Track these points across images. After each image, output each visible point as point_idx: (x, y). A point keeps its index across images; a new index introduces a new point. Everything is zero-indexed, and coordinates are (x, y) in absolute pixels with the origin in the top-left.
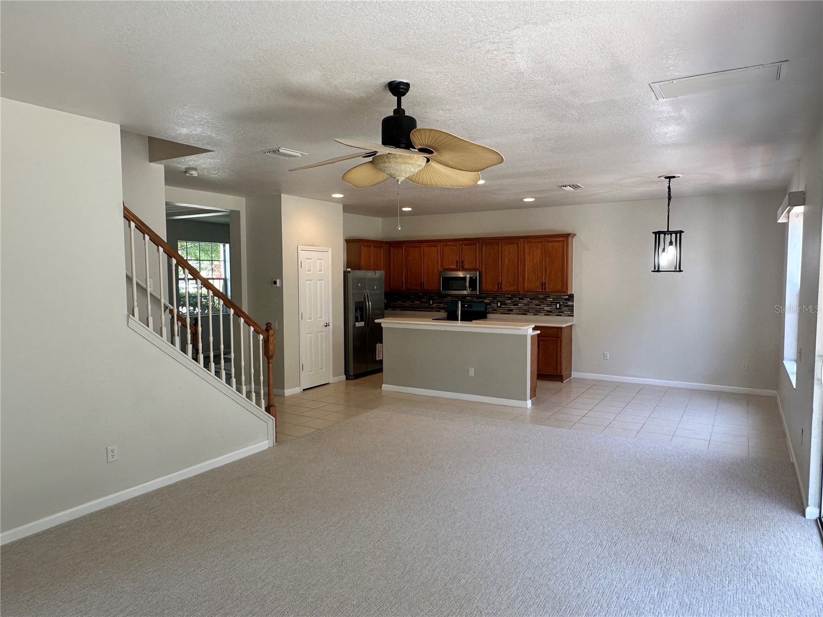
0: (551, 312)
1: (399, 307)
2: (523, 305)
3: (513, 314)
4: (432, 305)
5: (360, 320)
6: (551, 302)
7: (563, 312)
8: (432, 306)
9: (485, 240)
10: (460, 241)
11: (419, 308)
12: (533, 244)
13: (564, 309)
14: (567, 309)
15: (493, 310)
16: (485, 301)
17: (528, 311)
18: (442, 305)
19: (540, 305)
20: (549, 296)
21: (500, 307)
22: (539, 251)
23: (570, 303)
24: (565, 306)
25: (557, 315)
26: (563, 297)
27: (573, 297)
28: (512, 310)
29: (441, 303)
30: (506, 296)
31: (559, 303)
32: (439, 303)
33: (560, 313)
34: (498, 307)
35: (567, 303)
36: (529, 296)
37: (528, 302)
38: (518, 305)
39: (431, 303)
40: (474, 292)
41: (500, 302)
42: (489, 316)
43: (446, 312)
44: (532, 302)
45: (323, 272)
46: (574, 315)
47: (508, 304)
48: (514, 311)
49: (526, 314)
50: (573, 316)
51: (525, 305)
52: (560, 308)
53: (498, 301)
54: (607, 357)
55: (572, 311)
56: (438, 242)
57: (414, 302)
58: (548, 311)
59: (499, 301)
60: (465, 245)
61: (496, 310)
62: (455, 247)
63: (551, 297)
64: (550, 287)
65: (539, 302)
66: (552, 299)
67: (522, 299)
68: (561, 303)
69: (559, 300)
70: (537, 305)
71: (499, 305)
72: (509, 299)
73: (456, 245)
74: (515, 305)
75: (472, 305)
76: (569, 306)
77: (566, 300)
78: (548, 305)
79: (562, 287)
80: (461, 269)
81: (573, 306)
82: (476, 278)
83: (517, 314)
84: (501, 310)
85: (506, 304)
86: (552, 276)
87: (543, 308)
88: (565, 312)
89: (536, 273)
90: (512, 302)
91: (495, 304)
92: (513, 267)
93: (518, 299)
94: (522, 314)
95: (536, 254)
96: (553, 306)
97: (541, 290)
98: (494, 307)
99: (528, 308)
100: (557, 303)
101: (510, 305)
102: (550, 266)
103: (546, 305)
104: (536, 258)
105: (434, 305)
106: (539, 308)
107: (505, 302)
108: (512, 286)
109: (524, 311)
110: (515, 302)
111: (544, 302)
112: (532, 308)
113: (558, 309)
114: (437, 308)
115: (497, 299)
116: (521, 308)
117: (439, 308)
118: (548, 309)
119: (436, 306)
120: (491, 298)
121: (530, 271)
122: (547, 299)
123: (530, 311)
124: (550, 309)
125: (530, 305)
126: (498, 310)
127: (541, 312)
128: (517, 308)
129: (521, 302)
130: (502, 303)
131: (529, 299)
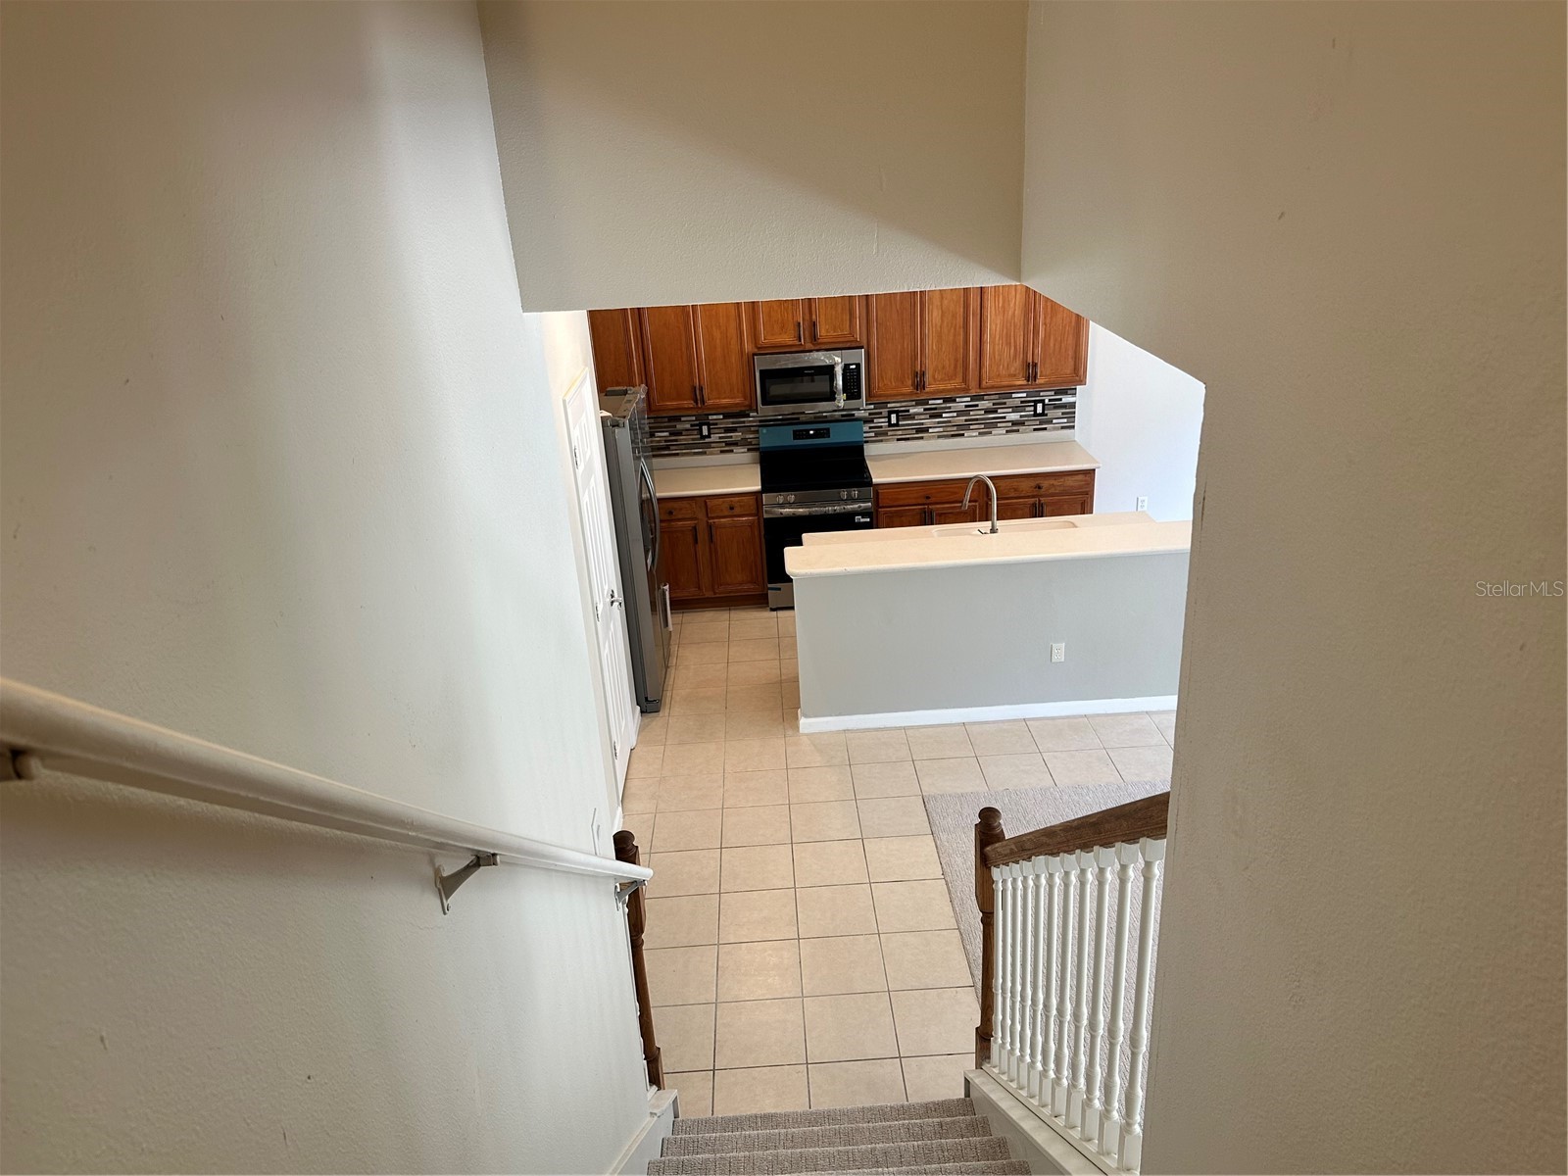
0: (1022, 423)
2: (955, 414)
3: (930, 438)
4: (709, 436)
6: (1022, 402)
7: (1050, 422)
8: (707, 440)
11: (667, 448)
13: (1051, 413)
14: (1059, 412)
15: (876, 435)
16: (857, 415)
17: (966, 427)
18: (737, 436)
19: (995, 412)
21: (897, 425)
23: (1066, 399)
24: (1056, 407)
25: (1035, 430)
26: (1051, 386)
28: (926, 430)
29: (734, 430)
31: (1043, 401)
32: (728, 430)
33: (1042, 422)
34: (891, 425)
35: (1061, 400)
36: (970, 391)
37: (966, 406)
38: (941, 416)
39: (705, 432)
40: (853, 403)
41: (897, 412)
42: (871, 448)
43: (749, 450)
44: (977, 405)
46: (1076, 424)
47: (916, 417)
48: (930, 430)
49: (962, 435)
50: (1073, 427)
51: (960, 413)
52: (1043, 414)
53: (890, 413)
55: (1071, 417)
58: (1014, 423)
59: (894, 412)
61: (885, 434)
64: (1044, 373)
65: (994, 404)
66: (1025, 395)
67: (953, 400)
68: (1047, 401)
69: (1041, 394)
71: (894, 420)
72: (919, 403)
74: (932, 417)
75: (828, 430)
76: (1064, 406)
77: (1058, 392)
78: (1015, 409)
81: (1073, 405)
82: (858, 365)
83: (939, 437)
84: (900, 433)
85: (912, 417)
86: (1052, 345)
87: (1005, 417)
88: (1054, 421)
89: (1012, 341)
90: (925, 410)
91: (883, 420)
92: (952, 331)
93: (941, 401)
94: (953, 436)
95: (1014, 293)
96: (1027, 409)
97: (1025, 382)
98: (881, 427)
99: (966, 420)
100: (1036, 402)
101: (923, 417)
102: (1048, 321)
103: (1010, 410)
104: (1012, 305)
105: (714, 438)
106: (994, 418)
107: (908, 411)
108: (951, 378)
109: (955, 428)
110: (935, 409)
111: (1005, 403)
112: (977, 420)
113: (1040, 415)
114: (724, 444)
115: (889, 405)
116: (950, 422)
117: (727, 444)
118: (1015, 416)
119: (720, 438)
120: (872, 406)
121: (997, 337)
122: (1014, 396)
123: (971, 427)
124: (1021, 416)
125: (971, 413)
126: (889, 433)
127: (999, 425)
128: (939, 423)
129: (949, 408)
130: (900, 414)
131: (968, 399)
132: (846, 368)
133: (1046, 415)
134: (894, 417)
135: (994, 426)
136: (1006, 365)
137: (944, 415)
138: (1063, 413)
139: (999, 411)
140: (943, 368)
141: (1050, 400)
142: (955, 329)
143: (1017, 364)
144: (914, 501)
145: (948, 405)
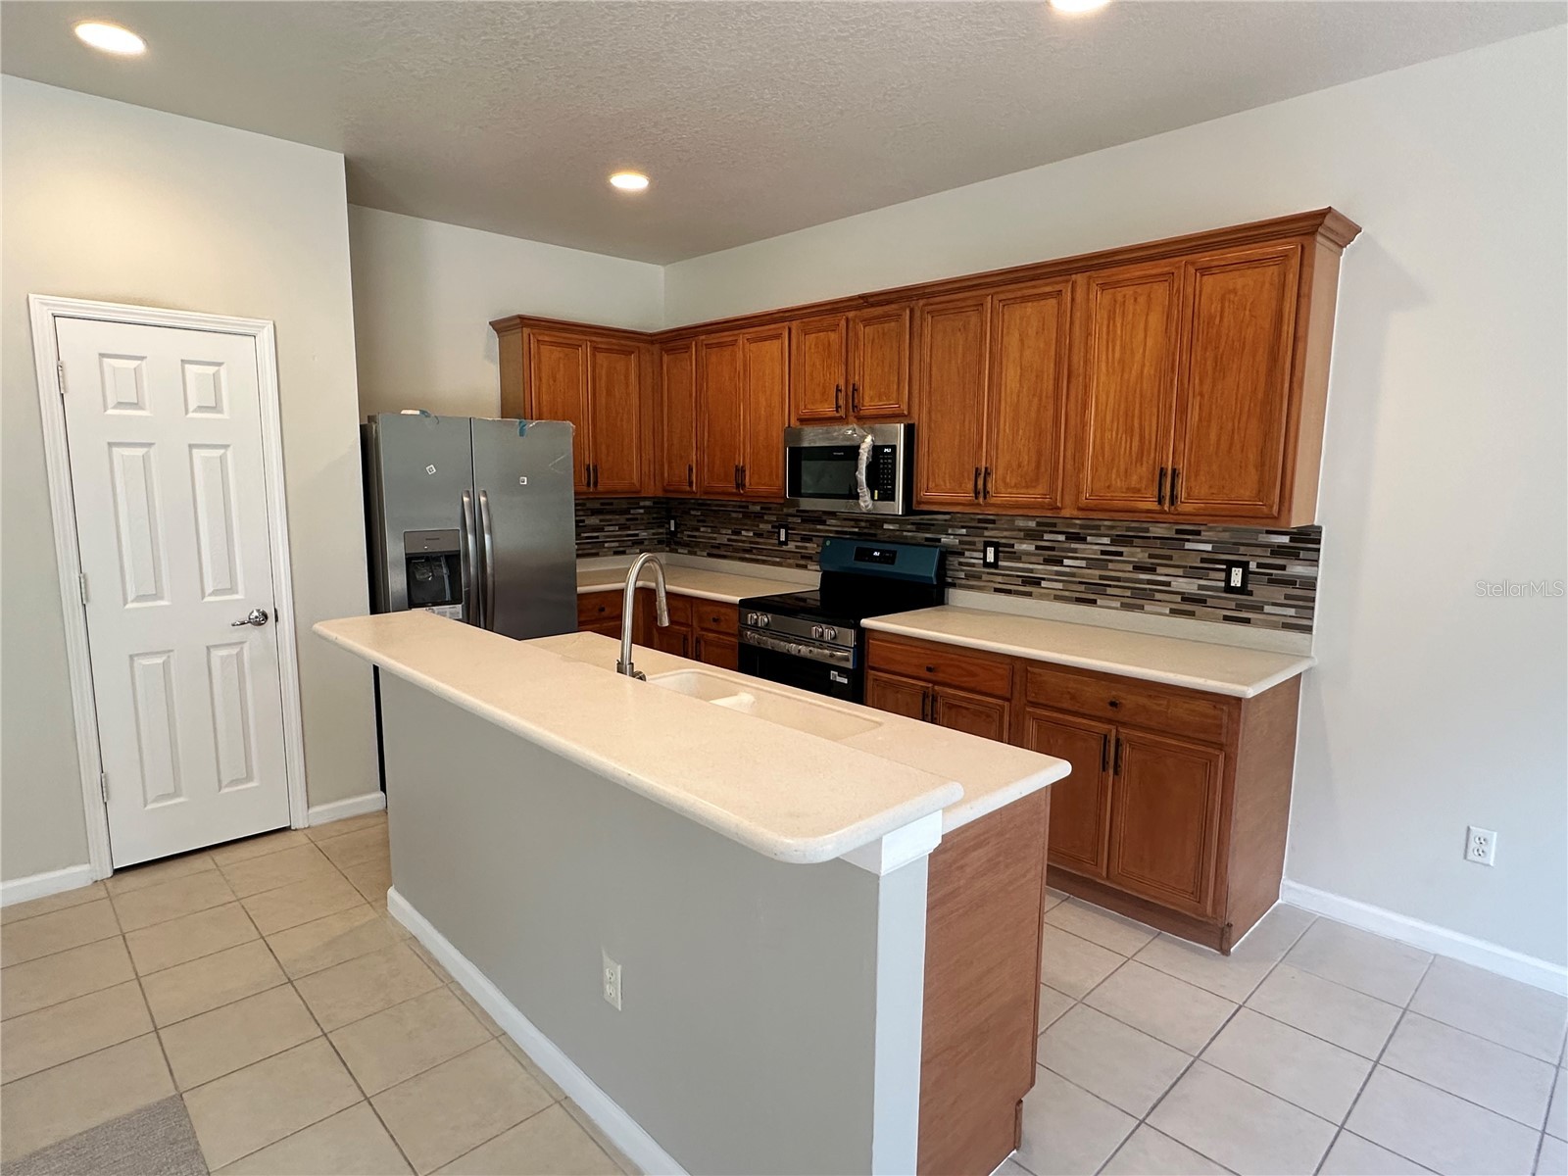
0: (1200, 601)
1: (705, 546)
2: (1083, 563)
3: (1041, 597)
4: (785, 543)
5: (448, 597)
6: (1203, 560)
7: (1259, 609)
8: (784, 548)
9: (933, 295)
10: (850, 309)
11: (749, 551)
12: (1129, 291)
13: (1261, 592)
14: (1279, 593)
15: (968, 576)
16: (944, 540)
17: (1100, 589)
18: (811, 547)
19: (1152, 570)
20: (1198, 533)
21: (995, 565)
22: (1156, 320)
23: (1297, 569)
24: (1273, 581)
25: (1227, 618)
26: (1264, 538)
27: (1318, 542)
28: (1037, 582)
29: (809, 539)
30: (1020, 523)
31: (1244, 565)
32: (804, 539)
33: (1240, 606)
34: (986, 565)
35: (1283, 568)
36: (1112, 528)
37: (1103, 553)
38: (1060, 563)
39: (783, 538)
40: (885, 506)
41: (996, 545)
42: (957, 596)
43: (817, 568)
44: (1120, 554)
45: (225, 416)
46: (1316, 624)
47: (1024, 558)
48: (1044, 584)
49: (1093, 602)
50: (1308, 629)
51: (1092, 563)
52: (1243, 590)
53: (987, 544)
54: (1482, 853)
55: (1307, 604)
56: (783, 320)
57: (737, 533)
58: (1187, 598)
59: (991, 544)
60: (867, 322)
61: (978, 577)
62: (833, 336)
63: (1205, 535)
64: (1195, 492)
65: (1151, 556)
66: (1209, 547)
67: (1082, 539)
68: (1253, 566)
69: (1242, 549)
70: (1138, 568)
71: (990, 558)
72: (1030, 535)
73: (834, 328)
74: (1047, 561)
75: (894, 553)
76: (1290, 582)
77: (1278, 551)
78: (1191, 572)
79: (1262, 490)
80: (851, 419)
81: (1310, 584)
82: (894, 448)
83: (1057, 598)
84: (999, 579)
85: (1016, 556)
86: (1213, 436)
87: (1168, 584)
88: (1267, 609)
89: (1136, 425)
90: (1037, 547)
91: (976, 554)
92: (1036, 400)
93: (1062, 538)
94: (1079, 601)
95: (1141, 335)
96: (1213, 574)
98: (973, 565)
99: (1101, 577)
100: (1231, 564)
101: (1033, 559)
102: (1207, 388)
103: (1180, 572)
104: (1138, 357)
105: (791, 546)
106: (1149, 582)
107: (1012, 546)
108: (1031, 483)
109: (1082, 588)
110: (1052, 549)
111: (1170, 558)
112: (1118, 579)
113: (1236, 590)
114: (800, 556)
115: (986, 533)
116: (1073, 575)
117: (803, 557)
118: (1189, 586)
119: (797, 547)
120: (964, 531)
121: (1109, 419)
122: (1188, 546)
123: (1109, 591)
124: (1201, 587)
125: (1111, 566)
126: (984, 577)
127: (1158, 596)
128: (1058, 573)
129: (1075, 551)
130: (1001, 549)
131: (1106, 540)
132: (876, 450)
133: (1250, 593)
134: (991, 552)
135: (1150, 596)
136: (1122, 468)
137: (1066, 562)
138: (1287, 597)
139: (1160, 570)
140: (1019, 466)
141: (1259, 566)
142: (1040, 400)
143: (1143, 472)
144: (910, 671)
145: (1073, 546)
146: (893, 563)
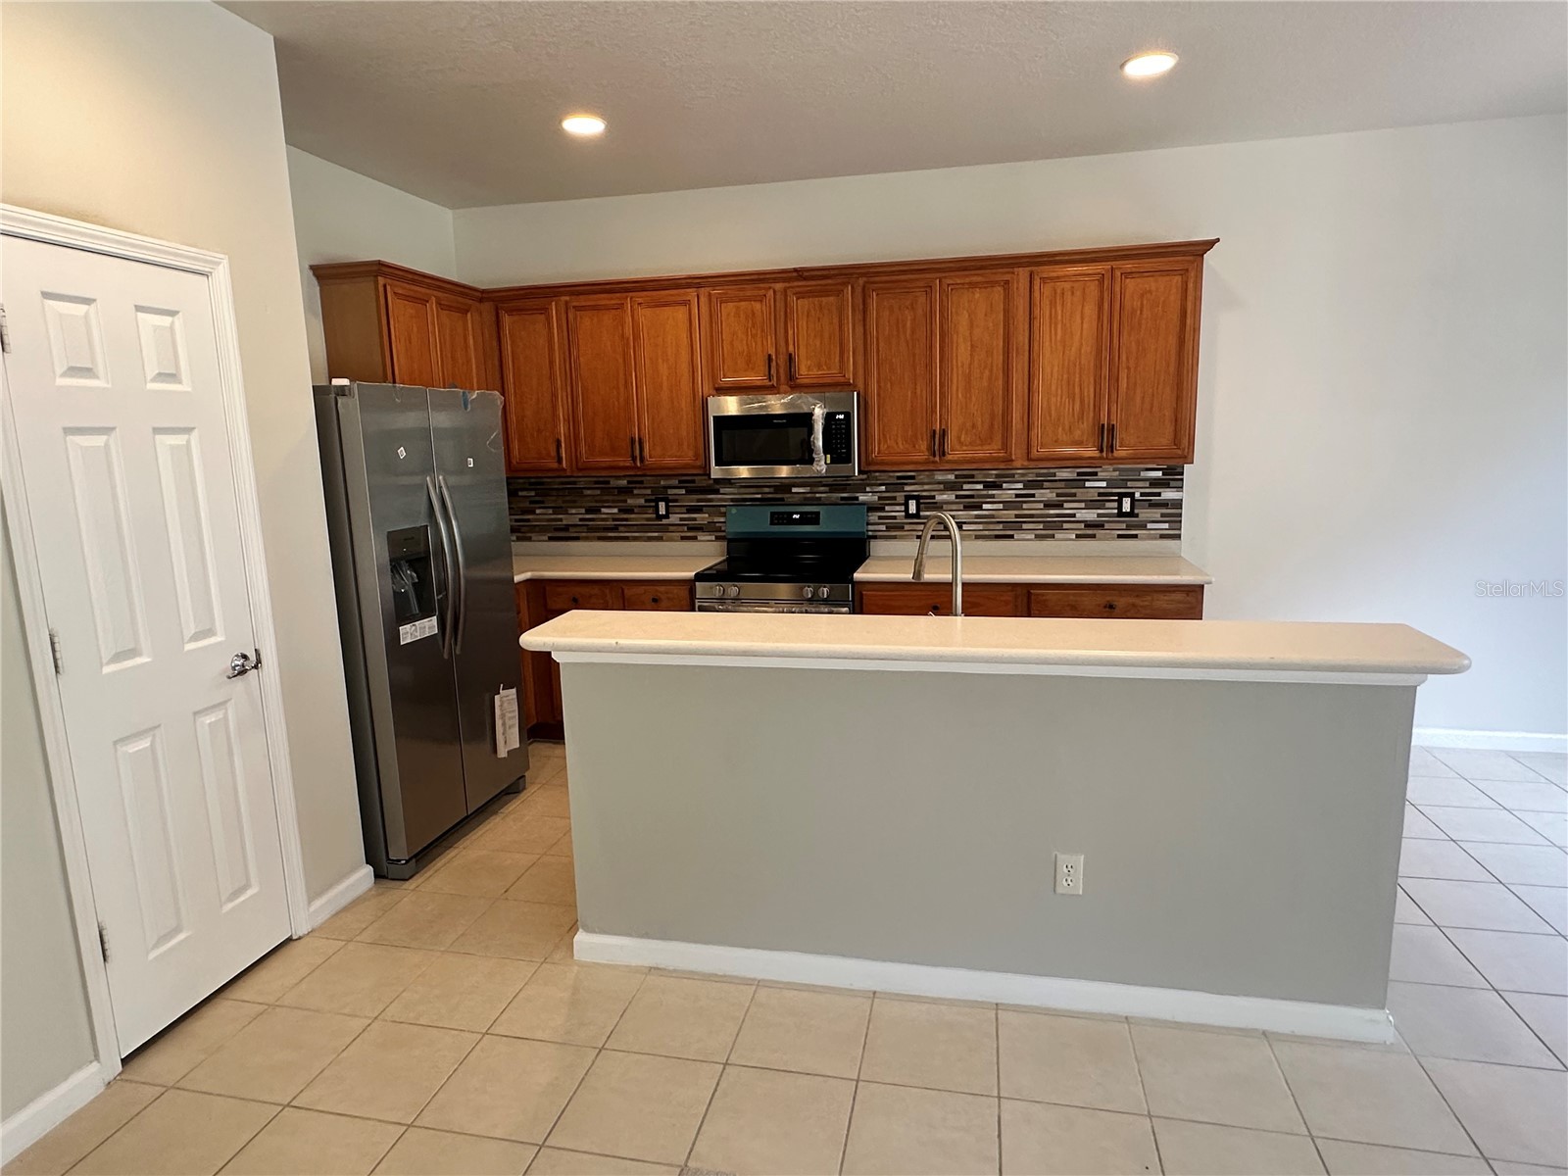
0: (1099, 526)
1: (542, 530)
2: (1001, 506)
4: (667, 516)
5: (416, 610)
6: (1100, 494)
7: (1143, 526)
8: (665, 521)
9: (878, 274)
10: (775, 280)
11: (615, 529)
12: (1067, 286)
13: (1144, 514)
14: (1156, 513)
15: (889, 528)
16: (862, 498)
17: (1017, 526)
18: (702, 518)
19: (1060, 506)
20: (1096, 474)
21: (917, 516)
22: (1090, 310)
23: (1168, 494)
24: (1153, 505)
25: (1120, 536)
26: (1144, 474)
27: (1182, 474)
29: (698, 510)
30: (939, 477)
31: (1131, 495)
32: (691, 510)
33: (1130, 525)
34: (908, 516)
35: (1159, 494)
36: (1023, 475)
37: (1017, 496)
38: (980, 508)
39: (662, 511)
40: (841, 469)
41: (917, 498)
42: (877, 547)
43: (718, 538)
44: (1033, 496)
45: (185, 387)
46: (1183, 532)
47: (945, 507)
48: (966, 527)
49: (1010, 537)
50: (1178, 537)
51: (1008, 505)
52: (1131, 514)
53: (908, 498)
55: (1176, 520)
56: (689, 286)
57: (597, 511)
58: (1089, 525)
59: (913, 498)
60: (800, 295)
61: (901, 527)
62: (757, 306)
63: (1101, 475)
64: (1129, 441)
65: (1058, 495)
66: (1104, 484)
67: (999, 487)
68: (1137, 495)
69: (1129, 484)
70: (1048, 505)
71: (913, 509)
72: (949, 487)
73: (761, 299)
74: (967, 507)
75: (817, 514)
76: (1165, 504)
77: (1154, 483)
78: (1091, 504)
79: (1176, 441)
80: (784, 387)
81: (1178, 504)
82: (848, 416)
83: (977, 537)
84: (921, 527)
85: (939, 507)
86: (1139, 399)
87: (1074, 516)
88: (1149, 526)
89: (1077, 390)
90: (957, 497)
91: (898, 508)
92: (987, 372)
93: (980, 487)
94: (998, 537)
95: (1079, 321)
96: (1108, 505)
97: (1096, 454)
98: (895, 518)
99: (1017, 516)
100: (1122, 496)
101: (954, 507)
103: (1083, 505)
104: (1077, 338)
105: (674, 519)
106: (1058, 516)
107: (933, 497)
109: (1001, 526)
110: (971, 497)
111: (1074, 495)
112: (1032, 516)
113: (1126, 515)
114: (686, 528)
115: (907, 488)
116: (993, 517)
117: (690, 529)
118: (1091, 515)
119: (681, 519)
120: (883, 488)
121: (1053, 388)
122: (1087, 484)
123: (1025, 526)
124: (1099, 515)
125: (1025, 506)
126: (907, 527)
127: (1065, 526)
128: (977, 517)
129: (993, 496)
130: (922, 501)
131: (1020, 486)
132: (829, 418)
133: (1137, 516)
134: (913, 507)
135: (1059, 527)
136: (1067, 427)
137: (985, 506)
138: (1163, 515)
139: (1066, 505)
140: (974, 426)
141: (1142, 494)
142: (991, 371)
143: (1085, 427)
145: (990, 492)
146: (818, 524)
